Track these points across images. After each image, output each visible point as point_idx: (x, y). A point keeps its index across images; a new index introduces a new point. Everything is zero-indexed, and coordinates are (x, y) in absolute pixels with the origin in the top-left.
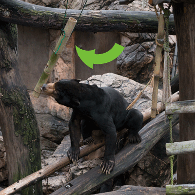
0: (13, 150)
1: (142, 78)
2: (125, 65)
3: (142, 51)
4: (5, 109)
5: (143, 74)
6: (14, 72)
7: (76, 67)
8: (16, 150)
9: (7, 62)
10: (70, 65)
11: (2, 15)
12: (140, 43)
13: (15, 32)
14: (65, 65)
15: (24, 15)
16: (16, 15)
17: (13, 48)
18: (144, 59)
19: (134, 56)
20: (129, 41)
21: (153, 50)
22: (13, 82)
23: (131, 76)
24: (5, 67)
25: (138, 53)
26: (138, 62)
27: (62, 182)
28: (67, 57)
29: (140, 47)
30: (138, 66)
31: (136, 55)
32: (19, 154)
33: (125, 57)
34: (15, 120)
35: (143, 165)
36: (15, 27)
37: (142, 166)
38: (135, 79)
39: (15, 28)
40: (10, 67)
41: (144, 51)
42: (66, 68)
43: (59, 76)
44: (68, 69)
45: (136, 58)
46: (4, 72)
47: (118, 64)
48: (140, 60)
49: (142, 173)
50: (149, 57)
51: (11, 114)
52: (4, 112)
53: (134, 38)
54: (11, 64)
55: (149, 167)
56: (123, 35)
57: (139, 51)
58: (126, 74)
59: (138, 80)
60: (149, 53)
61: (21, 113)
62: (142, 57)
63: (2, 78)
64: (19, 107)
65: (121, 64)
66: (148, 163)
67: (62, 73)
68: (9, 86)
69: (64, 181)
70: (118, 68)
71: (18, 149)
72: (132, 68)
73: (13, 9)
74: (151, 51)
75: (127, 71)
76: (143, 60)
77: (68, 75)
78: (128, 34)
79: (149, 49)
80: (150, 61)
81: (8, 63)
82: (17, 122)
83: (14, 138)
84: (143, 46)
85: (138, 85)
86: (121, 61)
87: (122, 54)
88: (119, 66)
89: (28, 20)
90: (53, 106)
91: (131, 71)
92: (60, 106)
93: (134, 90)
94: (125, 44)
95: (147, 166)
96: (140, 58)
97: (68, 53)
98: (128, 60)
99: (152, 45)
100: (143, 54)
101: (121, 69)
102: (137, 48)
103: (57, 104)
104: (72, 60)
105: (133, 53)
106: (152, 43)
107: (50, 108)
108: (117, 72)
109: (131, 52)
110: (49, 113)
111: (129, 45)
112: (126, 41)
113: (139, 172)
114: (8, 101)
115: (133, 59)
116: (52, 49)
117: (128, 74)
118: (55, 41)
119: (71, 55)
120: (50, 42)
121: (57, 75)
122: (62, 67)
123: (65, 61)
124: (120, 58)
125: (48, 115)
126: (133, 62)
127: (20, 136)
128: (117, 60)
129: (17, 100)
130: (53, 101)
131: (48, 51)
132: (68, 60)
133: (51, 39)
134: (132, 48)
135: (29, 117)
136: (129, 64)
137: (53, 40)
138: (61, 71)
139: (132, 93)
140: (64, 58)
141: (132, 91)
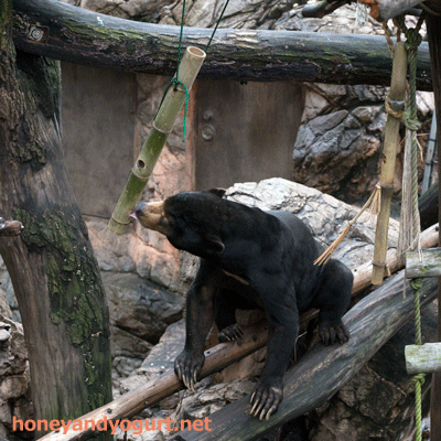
0: (47, 355)
1: (353, 192)
2: (312, 159)
3: (353, 127)
4: (28, 258)
5: (355, 181)
6: (52, 173)
7: (197, 163)
8: (53, 357)
9: (34, 148)
10: (182, 158)
11: (25, 37)
12: (349, 108)
13: (54, 79)
14: (172, 157)
15: (77, 38)
16: (57, 39)
17: (49, 117)
18: (358, 147)
19: (335, 139)
20: (323, 104)
21: (380, 126)
22: (49, 196)
23: (326, 187)
24: (29, 161)
25: (343, 132)
26: (343, 153)
27: (161, 433)
28: (178, 138)
29: (350, 118)
30: (344, 163)
31: (340, 138)
32: (59, 365)
33: (314, 142)
34: (53, 284)
35: (353, 397)
36: (55, 67)
37: (349, 398)
38: (335, 194)
39: (56, 70)
40: (42, 160)
41: (358, 128)
42: (174, 164)
43: (157, 184)
44: (179, 166)
45: (339, 143)
46: (29, 171)
47: (297, 158)
48: (347, 149)
49: (348, 414)
50: (369, 141)
51: (42, 271)
52: (27, 265)
53: (335, 96)
54: (46, 153)
55: (365, 401)
56: (310, 89)
57: (346, 128)
58: (315, 182)
59: (342, 196)
60: (369, 133)
61: (66, 268)
62: (353, 141)
63: (23, 186)
64: (62, 254)
65: (304, 158)
66: (363, 392)
67: (164, 177)
68: (39, 205)
69: (165, 431)
70: (296, 166)
71: (58, 353)
72: (330, 168)
73: (50, 24)
74: (375, 128)
75: (317, 174)
76: (356, 150)
77: (179, 182)
78: (323, 86)
79: (369, 122)
80: (372, 152)
81: (38, 151)
82: (56, 290)
83: (50, 328)
84: (355, 117)
85: (343, 207)
86: (303, 151)
87: (306, 134)
88: (299, 162)
89: (87, 49)
90: (142, 253)
91: (326, 175)
92: (159, 254)
93: (332, 219)
94: (313, 110)
95: (362, 398)
96: (348, 143)
97: (181, 130)
98: (319, 148)
99: (377, 115)
100: (355, 134)
101: (301, 171)
102: (342, 121)
103: (152, 250)
104: (188, 144)
105: (333, 131)
106: (378, 108)
107: (135, 258)
108: (293, 175)
109: (327, 130)
110: (133, 271)
111: (324, 112)
112: (315, 102)
113: (342, 411)
114: (37, 240)
115: (332, 147)
116: (140, 120)
117: (320, 182)
118: (149, 101)
119: (186, 135)
120: (138, 104)
121: (153, 180)
122: (165, 161)
123: (172, 149)
124: (302, 144)
125: (129, 274)
126: (332, 152)
127: (62, 323)
128: (293, 148)
129: (57, 239)
130: (141, 243)
131: (133, 123)
132: (178, 145)
133: (140, 95)
134: (329, 120)
135: (84, 278)
136: (322, 158)
137: (145, 99)
138: (162, 172)
139: (329, 226)
140: (169, 140)
141: (327, 221)
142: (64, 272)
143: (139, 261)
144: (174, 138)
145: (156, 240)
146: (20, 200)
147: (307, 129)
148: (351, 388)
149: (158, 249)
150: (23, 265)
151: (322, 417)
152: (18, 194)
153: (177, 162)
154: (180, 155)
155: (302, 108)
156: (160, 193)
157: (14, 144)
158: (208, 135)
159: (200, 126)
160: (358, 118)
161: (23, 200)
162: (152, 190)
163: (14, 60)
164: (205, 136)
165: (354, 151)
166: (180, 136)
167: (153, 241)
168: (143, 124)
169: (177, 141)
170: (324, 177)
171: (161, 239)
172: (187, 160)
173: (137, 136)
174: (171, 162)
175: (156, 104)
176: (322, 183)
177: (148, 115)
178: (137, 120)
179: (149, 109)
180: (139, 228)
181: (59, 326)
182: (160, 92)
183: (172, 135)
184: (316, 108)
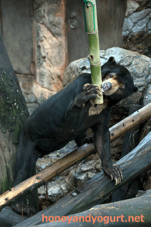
2: (133, 36)
8: (3, 150)
10: (60, 39)
14: (54, 39)
19: (144, 25)
20: (137, 6)
23: (141, 51)
25: (149, 21)
26: (150, 32)
27: (61, 189)
28: (57, 28)
31: (147, 24)
32: (7, 155)
33: (133, 27)
38: (146, 54)
42: (56, 43)
43: (47, 54)
44: (59, 44)
45: (147, 27)
47: (124, 36)
53: (143, 1)
57: (150, 19)
58: (135, 49)
59: (150, 56)
61: (8, 102)
64: (6, 95)
65: (128, 36)
67: (50, 50)
69: (64, 188)
70: (124, 40)
71: (6, 149)
72: (142, 40)
75: (136, 44)
77: (59, 52)
82: (3, 114)
83: (1, 135)
86: (127, 32)
87: (129, 22)
88: (125, 38)
90: (40, 92)
91: (141, 44)
92: (49, 92)
93: (148, 68)
94: (131, 9)
97: (58, 24)
98: (136, 30)
101: (128, 42)
102: (148, 15)
103: (46, 90)
104: (63, 32)
105: (144, 20)
107: (36, 95)
108: (123, 45)
109: (140, 20)
110: (36, 102)
111: (137, 11)
112: (133, 5)
115: (143, 29)
116: (36, 19)
117: (138, 48)
118: (40, 9)
119: (61, 27)
120: (34, 10)
121: (44, 52)
122: (50, 41)
123: (54, 35)
124: (126, 28)
125: (34, 104)
126: (143, 32)
127: (8, 132)
128: (122, 31)
129: (3, 87)
130: (40, 87)
131: (32, 21)
132: (57, 32)
133: (35, 6)
134: (141, 15)
135: (19, 107)
136: (138, 35)
137: (38, 8)
138: (49, 47)
139: (146, 72)
140: (52, 30)
141: (145, 69)
142: (7, 104)
143: (39, 96)
144: (55, 29)
145: (48, 85)
147: (129, 20)
149: (49, 89)
153: (57, 41)
154: (59, 38)
155: (125, 8)
156: (49, 59)
158: (74, 26)
159: (69, 21)
162: (44, 57)
164: (72, 27)
166: (58, 27)
167: (46, 84)
168: (38, 22)
169: (57, 30)
170: (140, 45)
171: (50, 84)
172: (62, 40)
173: (34, 28)
174: (54, 42)
175: (44, 10)
176: (139, 49)
177: (40, 17)
178: (33, 19)
179: (41, 13)
180: (38, 79)
181: (7, 134)
182: (46, 3)
183: (54, 27)
184: (133, 8)
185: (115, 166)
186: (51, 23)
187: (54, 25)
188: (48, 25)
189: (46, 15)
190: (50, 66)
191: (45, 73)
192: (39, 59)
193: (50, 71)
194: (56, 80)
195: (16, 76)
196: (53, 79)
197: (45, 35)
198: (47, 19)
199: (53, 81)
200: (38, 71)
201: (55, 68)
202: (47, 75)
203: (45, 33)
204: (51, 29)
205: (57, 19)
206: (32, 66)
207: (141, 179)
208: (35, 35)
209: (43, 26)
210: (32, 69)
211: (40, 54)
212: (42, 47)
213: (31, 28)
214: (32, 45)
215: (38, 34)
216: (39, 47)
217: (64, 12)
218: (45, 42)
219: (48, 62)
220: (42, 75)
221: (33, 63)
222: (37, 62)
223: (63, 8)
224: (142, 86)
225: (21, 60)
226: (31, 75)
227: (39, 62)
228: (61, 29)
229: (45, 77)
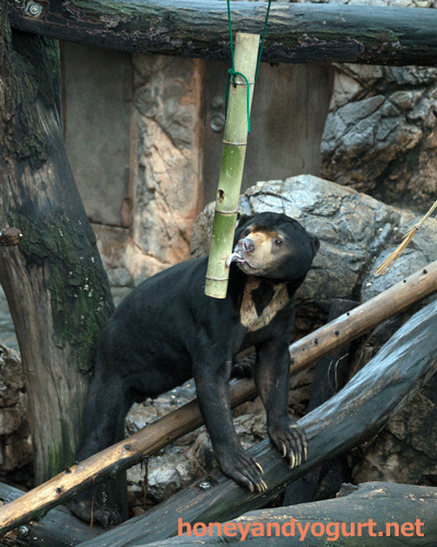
0: (50, 384)
1: (391, 191)
2: (343, 153)
3: (391, 115)
4: (29, 272)
5: (393, 178)
6: (54, 172)
7: (205, 157)
8: (56, 385)
9: (33, 143)
10: (188, 152)
11: (22, 12)
12: (386, 93)
13: (53, 62)
14: (175, 151)
15: (82, 14)
16: (59, 15)
17: (48, 107)
18: (397, 138)
19: (370, 130)
20: (355, 88)
21: (422, 114)
22: (52, 198)
23: (360, 185)
24: (28, 158)
25: (380, 121)
26: (381, 145)
27: (177, 473)
28: (182, 130)
29: (387, 105)
30: (381, 156)
31: (376, 128)
32: (65, 395)
33: (346, 132)
34: (56, 301)
35: (403, 428)
36: (54, 48)
37: (398, 429)
38: (370, 193)
39: (54, 52)
40: (43, 156)
41: (396, 116)
42: (179, 160)
43: (159, 183)
44: (184, 162)
45: (375, 134)
46: (27, 169)
47: (326, 152)
48: (385, 140)
49: (398, 449)
50: (410, 132)
51: (44, 286)
53: (369, 79)
54: (48, 149)
55: (417, 433)
56: (340, 72)
57: (383, 117)
58: (347, 180)
59: (379, 195)
60: (409, 121)
61: (72, 282)
62: (392, 131)
63: (20, 185)
64: (67, 267)
65: (333, 152)
66: (415, 422)
67: (166, 175)
68: (40, 208)
69: (182, 472)
70: (325, 160)
71: (63, 382)
72: (365, 162)
74: (416, 116)
75: (349, 170)
76: (394, 142)
77: (185, 181)
78: (353, 67)
79: (410, 109)
80: (413, 144)
81: (38, 146)
82: (59, 308)
83: (53, 352)
84: (393, 103)
85: (381, 209)
86: (333, 144)
87: (336, 123)
88: (328, 157)
89: (92, 27)
90: (140, 264)
91: (360, 171)
92: (160, 264)
93: (373, 222)
94: (343, 95)
95: (414, 429)
96: (386, 133)
97: (185, 120)
98: (352, 139)
99: (419, 101)
100: (394, 123)
101: (333, 166)
102: (378, 108)
103: (153, 260)
104: (194, 138)
105: (368, 120)
106: (419, 93)
107: (132, 269)
108: (322, 171)
109: (361, 119)
110: (130, 285)
111: (356, 98)
112: (346, 86)
113: (390, 444)
114: (37, 249)
115: (367, 138)
116: (138, 108)
117: (353, 179)
118: (147, 86)
119: (192, 126)
120: (134, 90)
121: (153, 178)
122: (167, 157)
123: (175, 143)
124: (331, 136)
125: (126, 289)
126: (367, 144)
127: (68, 346)
128: (320, 140)
129: (61, 249)
130: (140, 252)
131: (129, 112)
132: (183, 138)
133: (138, 79)
134: (363, 107)
135: (93, 294)
136: (355, 151)
137: (143, 85)
138: (164, 169)
139: (369, 231)
140: (172, 133)
141: (367, 224)
142: (68, 286)
143: (137, 273)
144: (177, 130)
145: (157, 249)
146: (17, 204)
147: (337, 117)
148: (401, 418)
149: (159, 259)
150: (21, 279)
151: (367, 452)
152: (14, 197)
153: (182, 157)
154: (186, 150)
155: (329, 93)
156: (162, 194)
157: (10, 138)
158: (218, 125)
159: (209, 115)
160: (396, 105)
161: (21, 203)
162: (152, 190)
163: (9, 40)
164: (214, 127)
165: (392, 143)
166: (185, 127)
167: (153, 248)
168: (141, 113)
169: (182, 133)
170: (358, 173)
171: (162, 247)
172: (193, 154)
173: (133, 127)
174: (175, 158)
175: (157, 90)
176: (356, 180)
177: (147, 103)
178: (133, 108)
179: (149, 96)
180: (137, 235)
181: (65, 350)
182: (161, 75)
183: (176, 126)
184: (346, 93)
185: (294, 429)
186: (170, 117)
187: (176, 121)
188: (164, 122)
189: (159, 100)
190: (164, 211)
191: (153, 224)
192: (142, 194)
193: (163, 220)
194: (174, 240)
195: (91, 228)
196: (170, 238)
197: (157, 143)
198: (162, 109)
199: (170, 243)
200: (137, 218)
201: (174, 215)
202: (157, 228)
203: (156, 138)
204: (169, 130)
205: (182, 108)
206: (125, 206)
207: (350, 459)
208: (135, 142)
209: (153, 123)
210: (125, 215)
211: (144, 182)
212: (148, 167)
213: (127, 127)
214: (128, 162)
215: (142, 139)
216: (142, 167)
217: (198, 95)
218: (155, 157)
219: (160, 200)
220: (146, 228)
221: (128, 200)
222: (136, 200)
223: (197, 87)
224: (359, 260)
225: (103, 194)
226: (123, 226)
227: (141, 201)
228: (190, 132)
229: (153, 233)
